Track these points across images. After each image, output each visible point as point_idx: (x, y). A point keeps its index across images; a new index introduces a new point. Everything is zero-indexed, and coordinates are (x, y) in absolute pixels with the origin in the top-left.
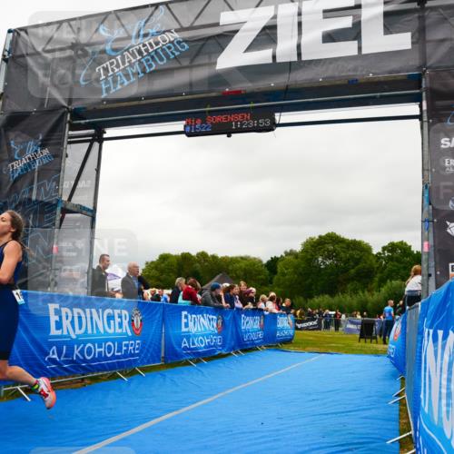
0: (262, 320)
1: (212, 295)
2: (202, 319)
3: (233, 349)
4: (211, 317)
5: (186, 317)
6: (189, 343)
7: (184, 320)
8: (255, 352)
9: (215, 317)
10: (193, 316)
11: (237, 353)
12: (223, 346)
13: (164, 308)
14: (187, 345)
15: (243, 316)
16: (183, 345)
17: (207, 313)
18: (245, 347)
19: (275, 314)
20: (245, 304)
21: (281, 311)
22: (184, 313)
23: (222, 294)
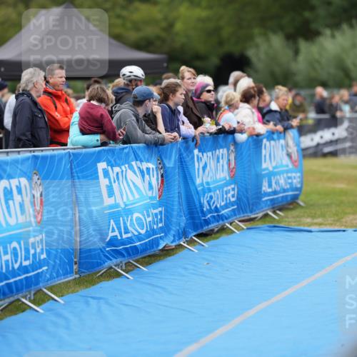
0: (232, 157)
1: (137, 116)
2: (130, 173)
3: (184, 234)
4: (145, 165)
5: (106, 174)
6: (119, 228)
7: (103, 182)
8: (224, 239)
9: (151, 166)
10: (117, 169)
11: (191, 242)
12: (166, 229)
13: (71, 162)
14: (117, 233)
15: (196, 151)
16: (111, 235)
17: (137, 158)
18: (205, 229)
19: (258, 135)
20: (197, 123)
21: (271, 126)
22: (102, 166)
23: (157, 109)
